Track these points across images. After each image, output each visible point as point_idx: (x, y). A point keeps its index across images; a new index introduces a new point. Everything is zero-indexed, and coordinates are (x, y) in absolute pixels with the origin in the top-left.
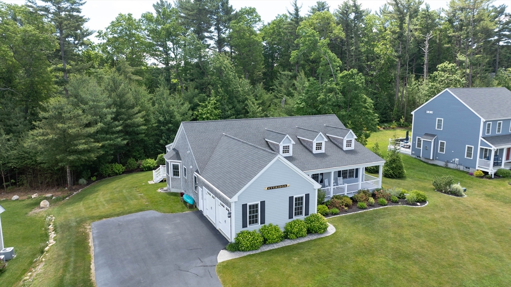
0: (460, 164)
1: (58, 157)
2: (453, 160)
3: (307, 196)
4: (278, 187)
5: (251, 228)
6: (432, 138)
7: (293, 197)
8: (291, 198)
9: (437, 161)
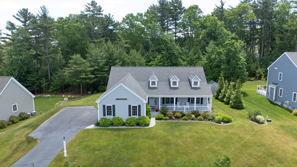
0: (289, 105)
1: (73, 80)
2: (286, 102)
3: (139, 106)
4: (122, 99)
5: (108, 117)
6: (275, 86)
7: (131, 105)
8: (130, 106)
9: (278, 102)
